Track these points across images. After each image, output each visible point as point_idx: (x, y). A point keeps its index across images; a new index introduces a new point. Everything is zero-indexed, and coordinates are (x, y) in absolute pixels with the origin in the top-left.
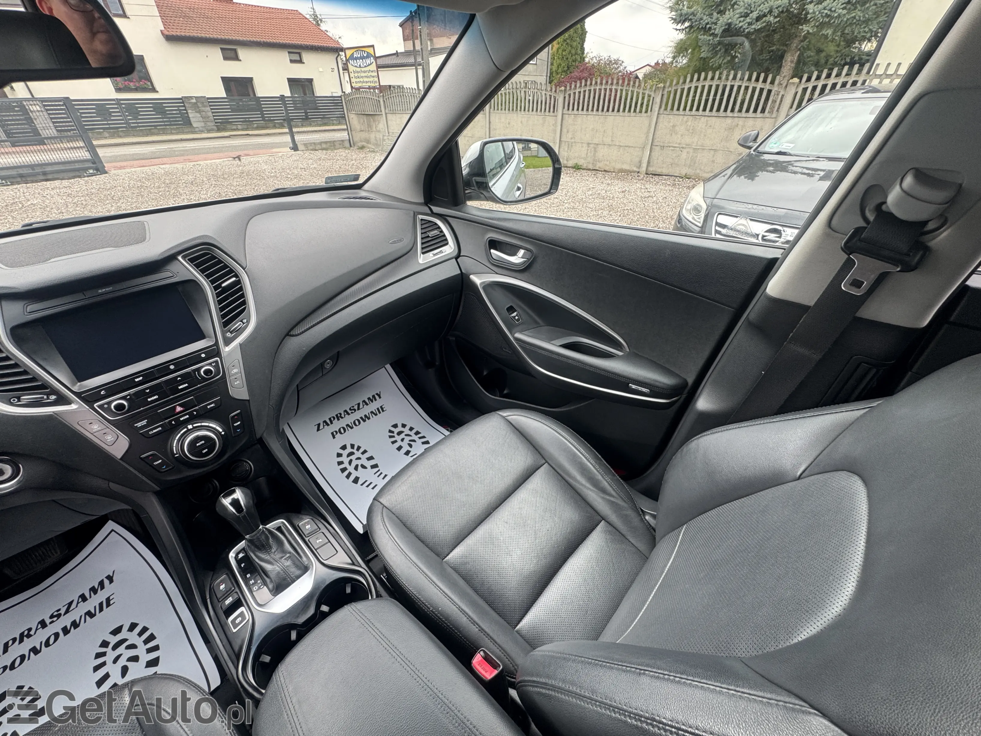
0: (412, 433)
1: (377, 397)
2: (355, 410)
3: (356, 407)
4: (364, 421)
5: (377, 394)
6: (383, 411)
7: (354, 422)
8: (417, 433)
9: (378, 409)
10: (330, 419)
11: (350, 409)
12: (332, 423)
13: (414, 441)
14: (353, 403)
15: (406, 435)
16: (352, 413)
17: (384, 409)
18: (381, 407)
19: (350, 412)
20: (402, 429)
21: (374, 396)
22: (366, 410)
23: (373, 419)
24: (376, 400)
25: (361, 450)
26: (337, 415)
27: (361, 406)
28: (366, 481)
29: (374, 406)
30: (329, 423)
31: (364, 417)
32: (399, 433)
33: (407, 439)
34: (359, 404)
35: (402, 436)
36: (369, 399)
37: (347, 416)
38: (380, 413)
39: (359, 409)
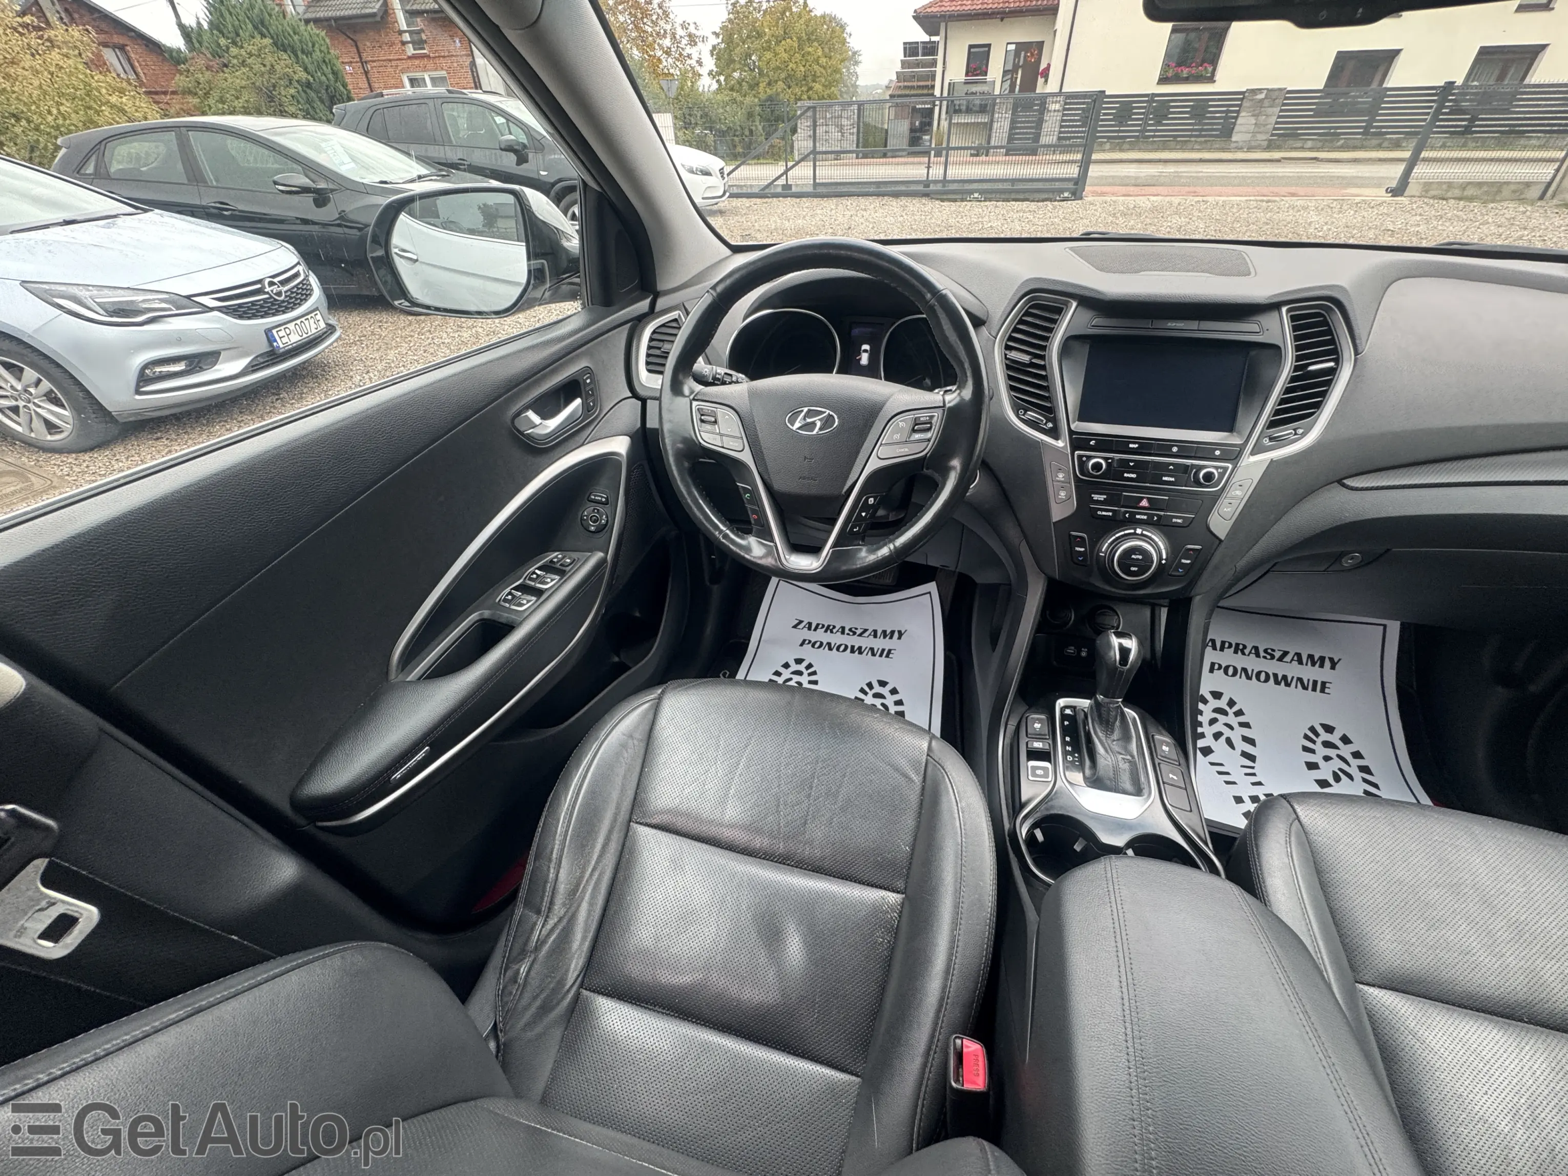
0: (1355, 763)
1: (1327, 664)
2: (1273, 657)
3: (1277, 654)
4: (1277, 683)
5: (1331, 659)
6: (1322, 691)
7: (1258, 674)
8: (1365, 769)
9: (1315, 682)
10: (1223, 643)
11: (1266, 651)
12: (1222, 649)
13: (1350, 777)
14: (1278, 647)
15: (1339, 756)
16: (1265, 657)
17: (1327, 690)
18: (1324, 684)
19: (1262, 654)
20: (1339, 744)
21: (1322, 659)
22: (1292, 670)
23: (1295, 691)
24: (1322, 666)
25: (1241, 719)
26: (1237, 645)
27: (1288, 658)
28: (1221, 765)
29: (1309, 673)
30: (1218, 648)
31: (1280, 678)
32: (1327, 744)
33: (1337, 764)
34: (1286, 653)
35: (1331, 752)
36: (1311, 657)
37: (1253, 656)
38: (1314, 689)
39: (1280, 659)
